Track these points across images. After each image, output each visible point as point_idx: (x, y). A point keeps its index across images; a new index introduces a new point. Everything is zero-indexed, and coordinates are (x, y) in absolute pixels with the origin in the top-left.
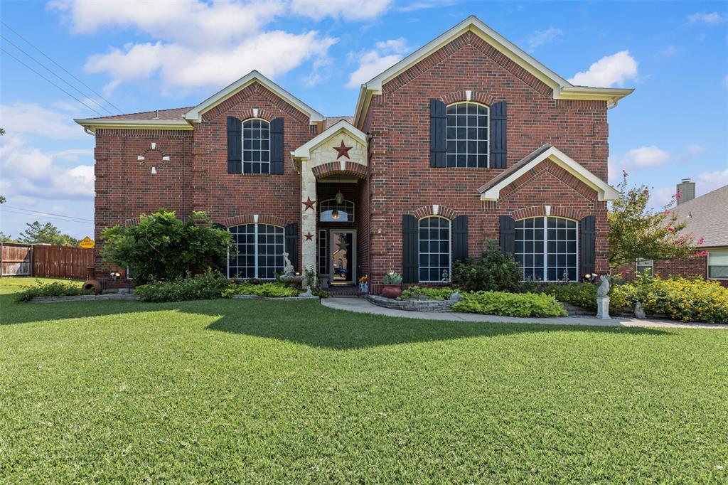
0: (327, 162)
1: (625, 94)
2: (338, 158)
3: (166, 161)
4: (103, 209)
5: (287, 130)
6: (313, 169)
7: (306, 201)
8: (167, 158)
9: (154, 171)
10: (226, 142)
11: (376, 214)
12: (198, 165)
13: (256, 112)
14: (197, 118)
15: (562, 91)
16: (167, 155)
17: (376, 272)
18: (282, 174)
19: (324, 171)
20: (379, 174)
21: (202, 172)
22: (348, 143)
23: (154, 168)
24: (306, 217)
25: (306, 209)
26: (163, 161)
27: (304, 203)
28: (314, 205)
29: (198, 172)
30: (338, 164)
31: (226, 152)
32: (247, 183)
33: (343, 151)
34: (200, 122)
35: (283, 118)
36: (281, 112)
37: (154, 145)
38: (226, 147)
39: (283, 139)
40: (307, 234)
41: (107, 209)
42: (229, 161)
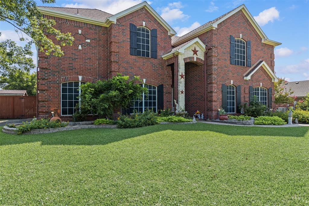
0: (189, 57)
1: (279, 45)
2: (193, 55)
3: (88, 42)
4: (45, 69)
5: (158, 36)
6: (184, 59)
7: (181, 74)
8: (89, 41)
9: (80, 47)
10: (129, 37)
11: (213, 83)
12: (114, 48)
13: (144, 23)
14: (114, 21)
15: (266, 40)
16: (88, 39)
17: (214, 109)
18: (156, 59)
19: (188, 61)
20: (214, 65)
21: (116, 52)
22: (197, 49)
23: (80, 46)
24: (181, 82)
25: (181, 79)
26: (86, 42)
27: (180, 75)
28: (184, 77)
29: (114, 52)
30: (193, 58)
31: (129, 43)
32: (140, 61)
33: (195, 52)
34: (116, 23)
35: (156, 29)
36: (156, 26)
37: (80, 31)
38: (129, 40)
39: (157, 40)
40: (181, 91)
41: (47, 69)
42: (131, 48)
